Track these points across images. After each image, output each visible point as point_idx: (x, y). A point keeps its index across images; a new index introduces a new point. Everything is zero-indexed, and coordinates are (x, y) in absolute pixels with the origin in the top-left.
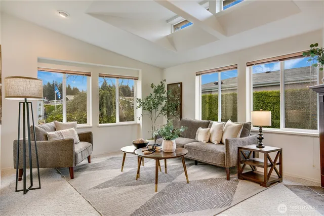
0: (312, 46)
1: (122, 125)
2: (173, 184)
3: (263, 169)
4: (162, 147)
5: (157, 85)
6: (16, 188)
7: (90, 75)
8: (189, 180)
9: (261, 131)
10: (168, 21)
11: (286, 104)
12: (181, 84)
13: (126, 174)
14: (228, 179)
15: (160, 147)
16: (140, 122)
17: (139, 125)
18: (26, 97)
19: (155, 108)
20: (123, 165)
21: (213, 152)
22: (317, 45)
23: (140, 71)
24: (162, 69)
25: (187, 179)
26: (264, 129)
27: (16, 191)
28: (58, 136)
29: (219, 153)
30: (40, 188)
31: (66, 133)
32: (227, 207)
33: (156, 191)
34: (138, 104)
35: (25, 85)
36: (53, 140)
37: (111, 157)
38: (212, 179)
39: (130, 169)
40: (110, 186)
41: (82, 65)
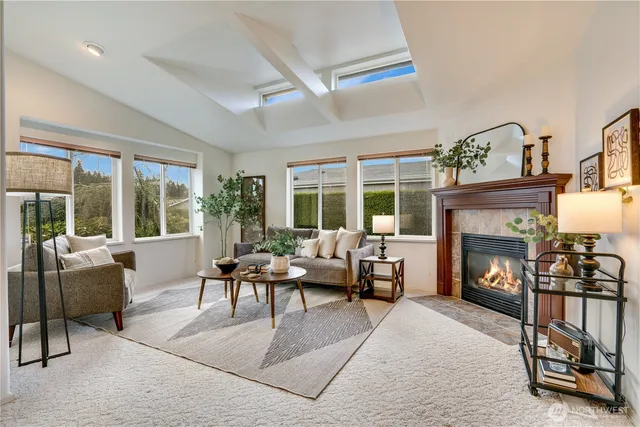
0: (437, 146)
1: (173, 239)
2: (289, 315)
3: (391, 283)
4: (271, 267)
5: (228, 178)
6: (20, 360)
7: (119, 157)
8: (308, 307)
9: (383, 240)
10: (256, 88)
11: (400, 208)
12: (263, 178)
13: (208, 311)
14: (350, 300)
15: (268, 267)
16: (201, 234)
17: (198, 237)
18: (38, 192)
19: (228, 212)
20: (200, 299)
21: (330, 268)
22: (441, 146)
23: (201, 154)
24: (231, 155)
25: (305, 307)
26: (386, 238)
27: (20, 365)
28: (82, 260)
29: (338, 269)
30: (69, 353)
31: (95, 255)
32: (370, 330)
33: (274, 327)
34: (199, 206)
35: (45, 170)
36: (77, 267)
37: (164, 290)
38: (331, 303)
39: (211, 304)
40: (199, 331)
41: (107, 139)
